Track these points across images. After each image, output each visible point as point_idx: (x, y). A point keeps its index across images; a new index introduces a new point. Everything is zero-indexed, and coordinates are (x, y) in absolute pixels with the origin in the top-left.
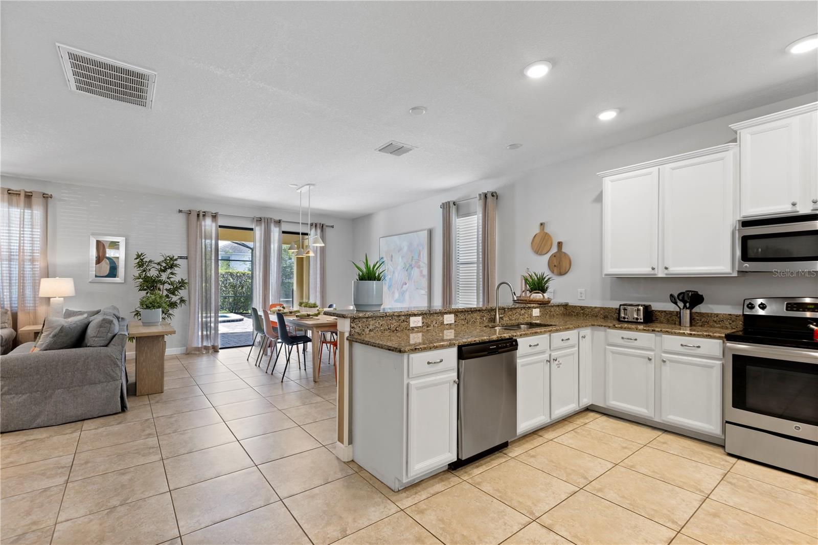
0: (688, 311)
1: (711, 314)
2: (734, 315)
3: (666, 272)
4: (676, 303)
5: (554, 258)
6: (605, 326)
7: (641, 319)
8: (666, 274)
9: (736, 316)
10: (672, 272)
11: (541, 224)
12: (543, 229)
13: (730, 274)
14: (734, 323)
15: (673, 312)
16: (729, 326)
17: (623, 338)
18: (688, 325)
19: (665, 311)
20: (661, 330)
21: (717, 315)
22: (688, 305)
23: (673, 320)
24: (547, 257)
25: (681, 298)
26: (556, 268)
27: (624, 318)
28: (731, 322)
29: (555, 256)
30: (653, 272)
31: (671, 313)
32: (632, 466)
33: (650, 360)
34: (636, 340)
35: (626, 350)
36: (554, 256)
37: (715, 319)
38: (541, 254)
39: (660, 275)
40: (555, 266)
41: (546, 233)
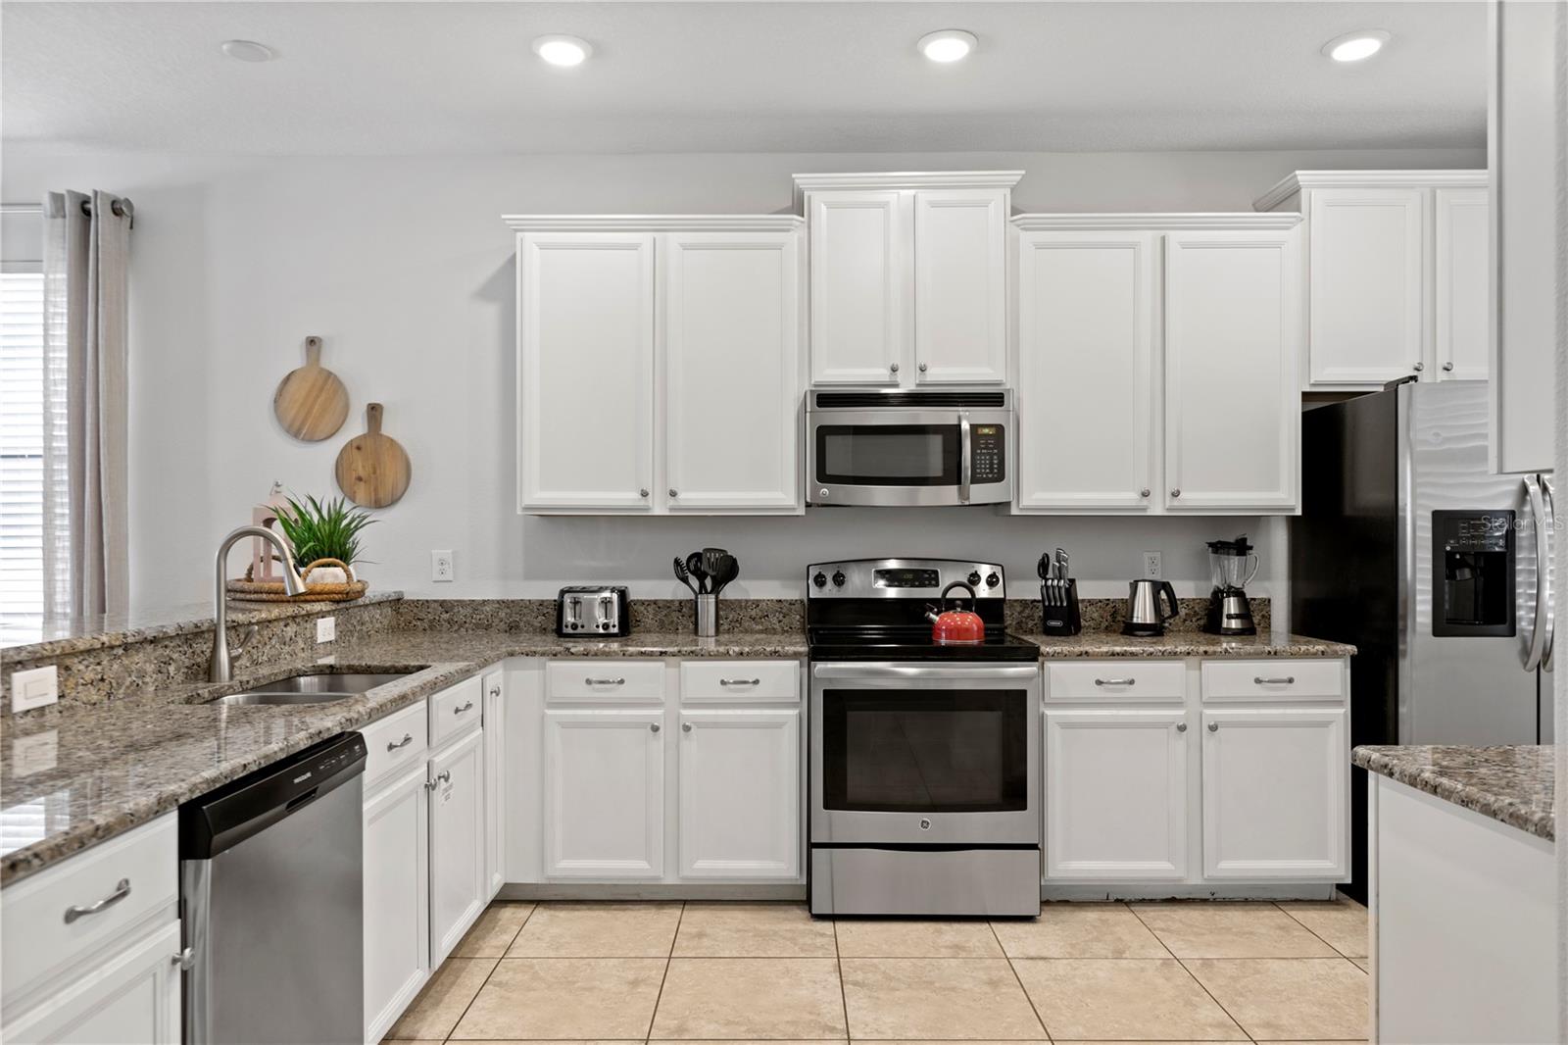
0: (712, 599)
1: (747, 601)
2: (786, 601)
3: (672, 502)
4: (685, 580)
5: (355, 451)
6: (543, 654)
7: (614, 626)
8: (671, 509)
9: (790, 604)
10: (683, 504)
11: (312, 342)
12: (318, 360)
13: (794, 509)
14: (786, 621)
15: (672, 601)
16: (777, 626)
17: (589, 682)
18: (712, 631)
19: (655, 602)
20: (679, 652)
21: (757, 603)
22: (708, 583)
23: (672, 622)
24: (333, 448)
25: (692, 568)
26: (362, 483)
27: (574, 626)
28: (781, 618)
29: (359, 448)
30: (642, 503)
31: (667, 605)
32: (681, 1029)
33: (655, 729)
34: (622, 682)
35: (597, 712)
36: (356, 446)
37: (753, 613)
38: (311, 439)
39: (658, 511)
40: (360, 479)
41: (330, 374)
